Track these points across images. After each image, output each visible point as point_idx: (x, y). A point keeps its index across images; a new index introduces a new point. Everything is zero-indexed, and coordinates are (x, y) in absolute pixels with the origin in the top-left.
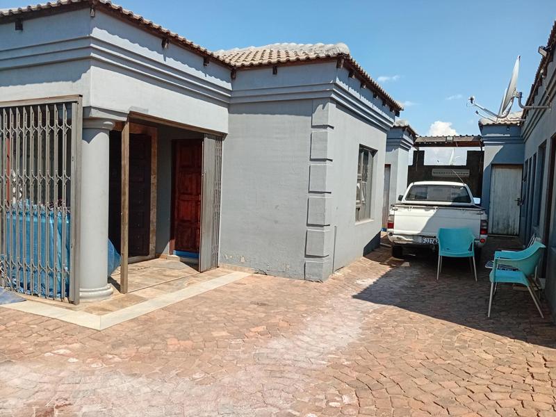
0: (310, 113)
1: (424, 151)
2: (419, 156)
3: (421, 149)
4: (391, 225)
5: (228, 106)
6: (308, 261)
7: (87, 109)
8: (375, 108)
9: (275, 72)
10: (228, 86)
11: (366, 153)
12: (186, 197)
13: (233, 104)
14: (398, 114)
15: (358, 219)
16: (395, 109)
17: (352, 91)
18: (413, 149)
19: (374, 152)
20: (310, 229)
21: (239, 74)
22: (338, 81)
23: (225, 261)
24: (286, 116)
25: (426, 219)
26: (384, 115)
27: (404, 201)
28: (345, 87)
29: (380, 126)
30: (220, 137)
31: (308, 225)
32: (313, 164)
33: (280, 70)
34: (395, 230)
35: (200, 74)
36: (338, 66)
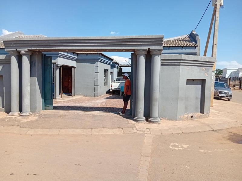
0: (95, 63)
1: (122, 68)
2: (121, 69)
3: (121, 67)
4: (112, 86)
5: (76, 61)
6: (95, 93)
7: (57, 65)
8: (107, 61)
9: (87, 55)
10: (77, 57)
11: (106, 71)
12: (66, 81)
13: (77, 61)
14: (113, 61)
15: (105, 85)
16: (112, 60)
17: (102, 59)
18: (119, 68)
19: (108, 70)
20: (95, 87)
21: (79, 55)
22: (100, 58)
23: (76, 94)
24: (89, 64)
25: (119, 85)
26: (110, 62)
27: (115, 81)
28: (101, 58)
29: (109, 64)
30: (75, 68)
31: (95, 86)
32: (95, 73)
33: (88, 55)
34: (112, 87)
35: (72, 56)
36: (100, 55)
